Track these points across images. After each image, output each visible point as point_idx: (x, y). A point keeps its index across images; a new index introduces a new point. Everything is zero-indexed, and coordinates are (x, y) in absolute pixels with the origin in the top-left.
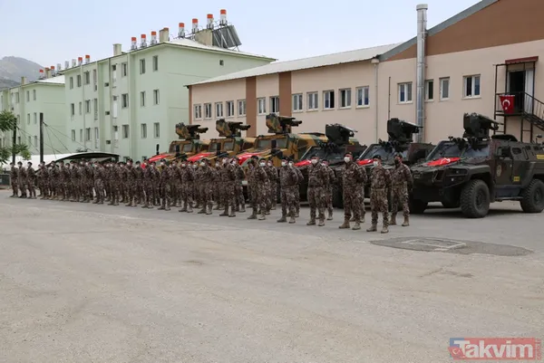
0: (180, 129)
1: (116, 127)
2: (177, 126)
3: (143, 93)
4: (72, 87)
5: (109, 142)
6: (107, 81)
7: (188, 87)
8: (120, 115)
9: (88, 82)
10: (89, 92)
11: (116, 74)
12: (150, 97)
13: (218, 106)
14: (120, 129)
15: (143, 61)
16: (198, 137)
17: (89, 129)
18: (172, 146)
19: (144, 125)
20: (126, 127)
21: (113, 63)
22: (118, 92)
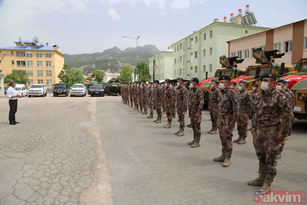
0: (223, 60)
1: (192, 68)
2: (221, 58)
3: (205, 50)
4: (175, 51)
5: (189, 75)
6: (189, 47)
7: (228, 42)
8: (194, 62)
9: (181, 48)
10: (182, 53)
11: (193, 42)
12: (208, 51)
13: (246, 52)
14: (194, 68)
15: (205, 34)
16: (236, 66)
17: (181, 69)
18: (217, 73)
19: (205, 66)
20: (196, 67)
21: (191, 38)
22: (193, 51)
